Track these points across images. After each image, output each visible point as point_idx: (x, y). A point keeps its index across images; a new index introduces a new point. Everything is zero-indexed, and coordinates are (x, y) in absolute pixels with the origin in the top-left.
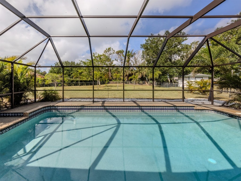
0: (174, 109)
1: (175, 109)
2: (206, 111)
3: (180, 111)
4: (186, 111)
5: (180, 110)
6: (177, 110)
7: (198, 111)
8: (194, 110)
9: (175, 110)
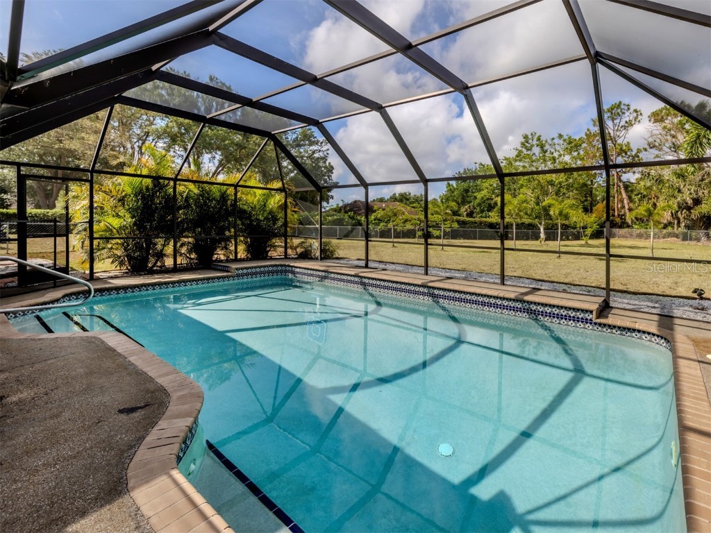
0: (520, 308)
1: (524, 309)
2: (643, 337)
3: (542, 319)
4: (562, 322)
5: (540, 316)
6: (531, 313)
7: (609, 330)
8: (591, 323)
9: (526, 314)
